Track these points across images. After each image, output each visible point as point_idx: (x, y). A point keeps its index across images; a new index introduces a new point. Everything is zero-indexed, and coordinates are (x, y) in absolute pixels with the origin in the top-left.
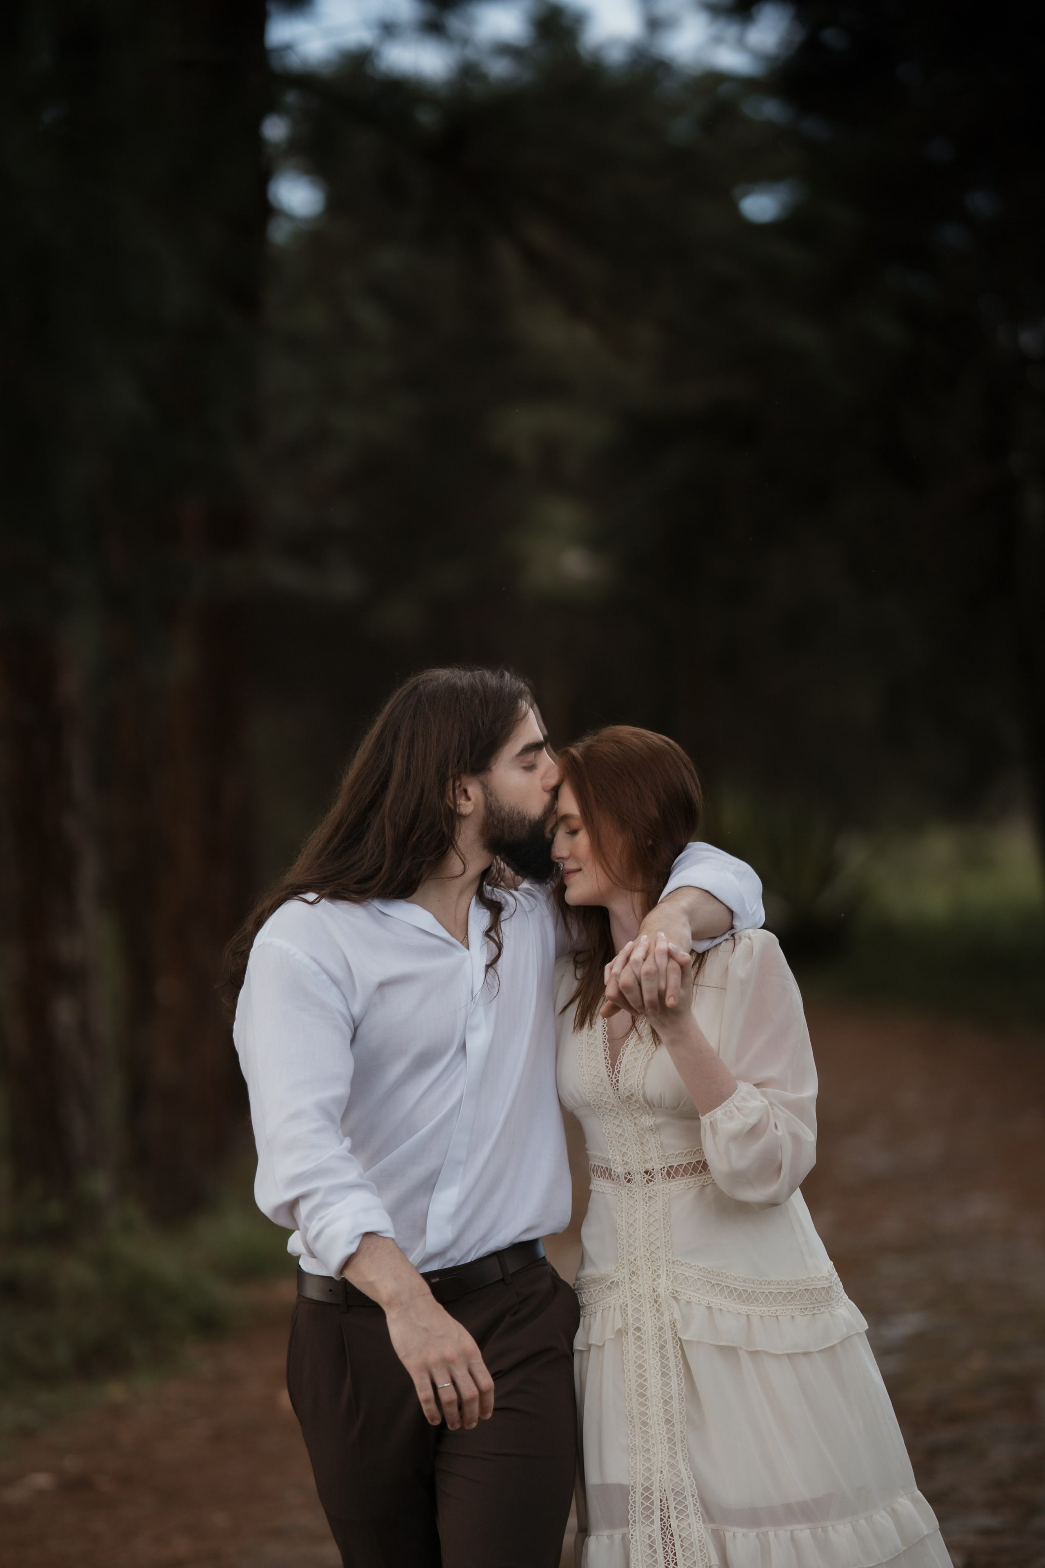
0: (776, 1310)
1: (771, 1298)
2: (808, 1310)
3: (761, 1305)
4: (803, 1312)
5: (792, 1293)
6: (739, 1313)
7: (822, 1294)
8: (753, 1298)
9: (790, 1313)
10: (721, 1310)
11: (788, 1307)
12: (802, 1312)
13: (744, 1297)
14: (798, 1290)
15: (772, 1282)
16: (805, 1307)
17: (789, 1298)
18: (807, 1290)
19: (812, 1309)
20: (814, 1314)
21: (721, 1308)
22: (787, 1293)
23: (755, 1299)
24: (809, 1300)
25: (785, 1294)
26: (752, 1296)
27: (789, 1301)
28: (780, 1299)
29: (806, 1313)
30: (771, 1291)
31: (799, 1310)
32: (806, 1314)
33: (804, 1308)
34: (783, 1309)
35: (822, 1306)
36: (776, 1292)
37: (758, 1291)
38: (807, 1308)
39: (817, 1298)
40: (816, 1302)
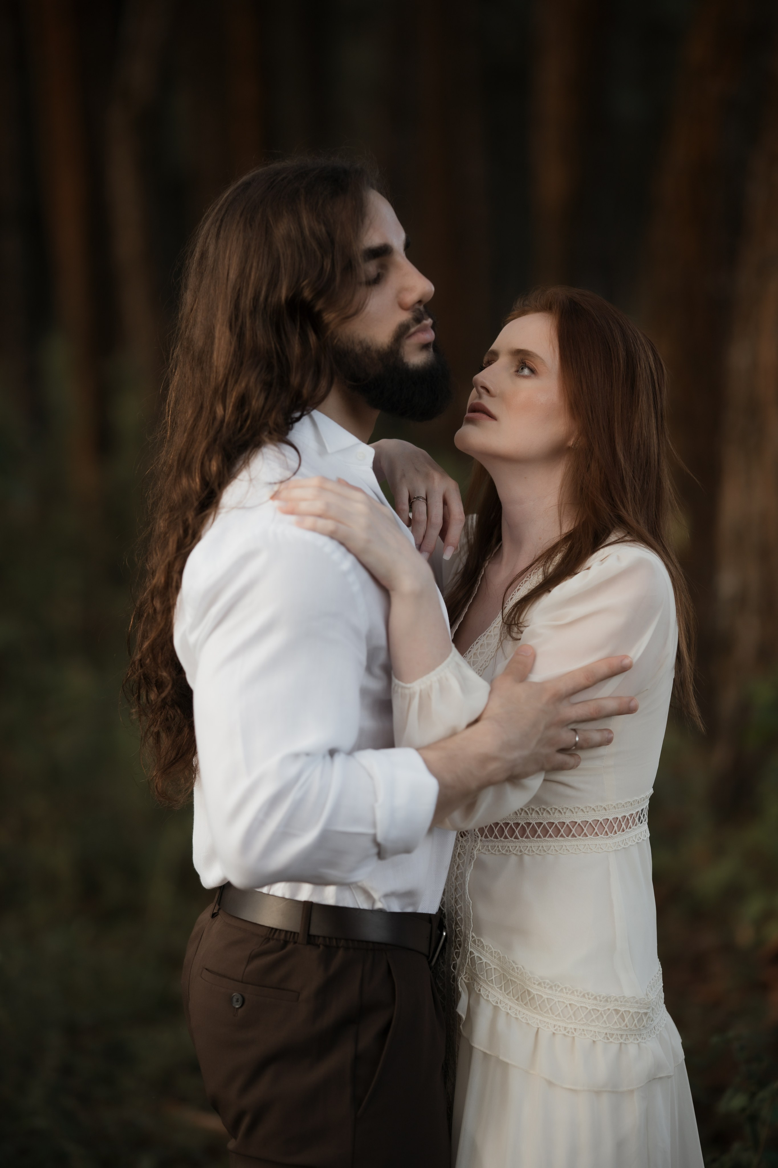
0: (575, 1029)
1: (571, 1013)
2: (614, 1036)
3: (557, 1018)
4: (608, 1039)
5: (598, 1011)
6: (528, 1024)
7: (634, 1020)
8: (549, 1007)
9: (591, 1036)
10: (508, 1014)
11: (590, 1028)
12: (607, 1037)
13: (538, 1003)
14: (606, 1008)
15: (577, 992)
16: (612, 1032)
17: (594, 1017)
18: (617, 1011)
19: (619, 1037)
20: (621, 1043)
21: (509, 1011)
22: (593, 1009)
23: (551, 1009)
24: (618, 1024)
25: (590, 1012)
26: (547, 1005)
27: (593, 1020)
28: (583, 1016)
29: (611, 1040)
30: (573, 1003)
31: (604, 1035)
32: (611, 1042)
33: (610, 1034)
34: (583, 1030)
35: (632, 1035)
36: (578, 1005)
37: (557, 1000)
38: (613, 1034)
39: (628, 1024)
40: (625, 1028)
